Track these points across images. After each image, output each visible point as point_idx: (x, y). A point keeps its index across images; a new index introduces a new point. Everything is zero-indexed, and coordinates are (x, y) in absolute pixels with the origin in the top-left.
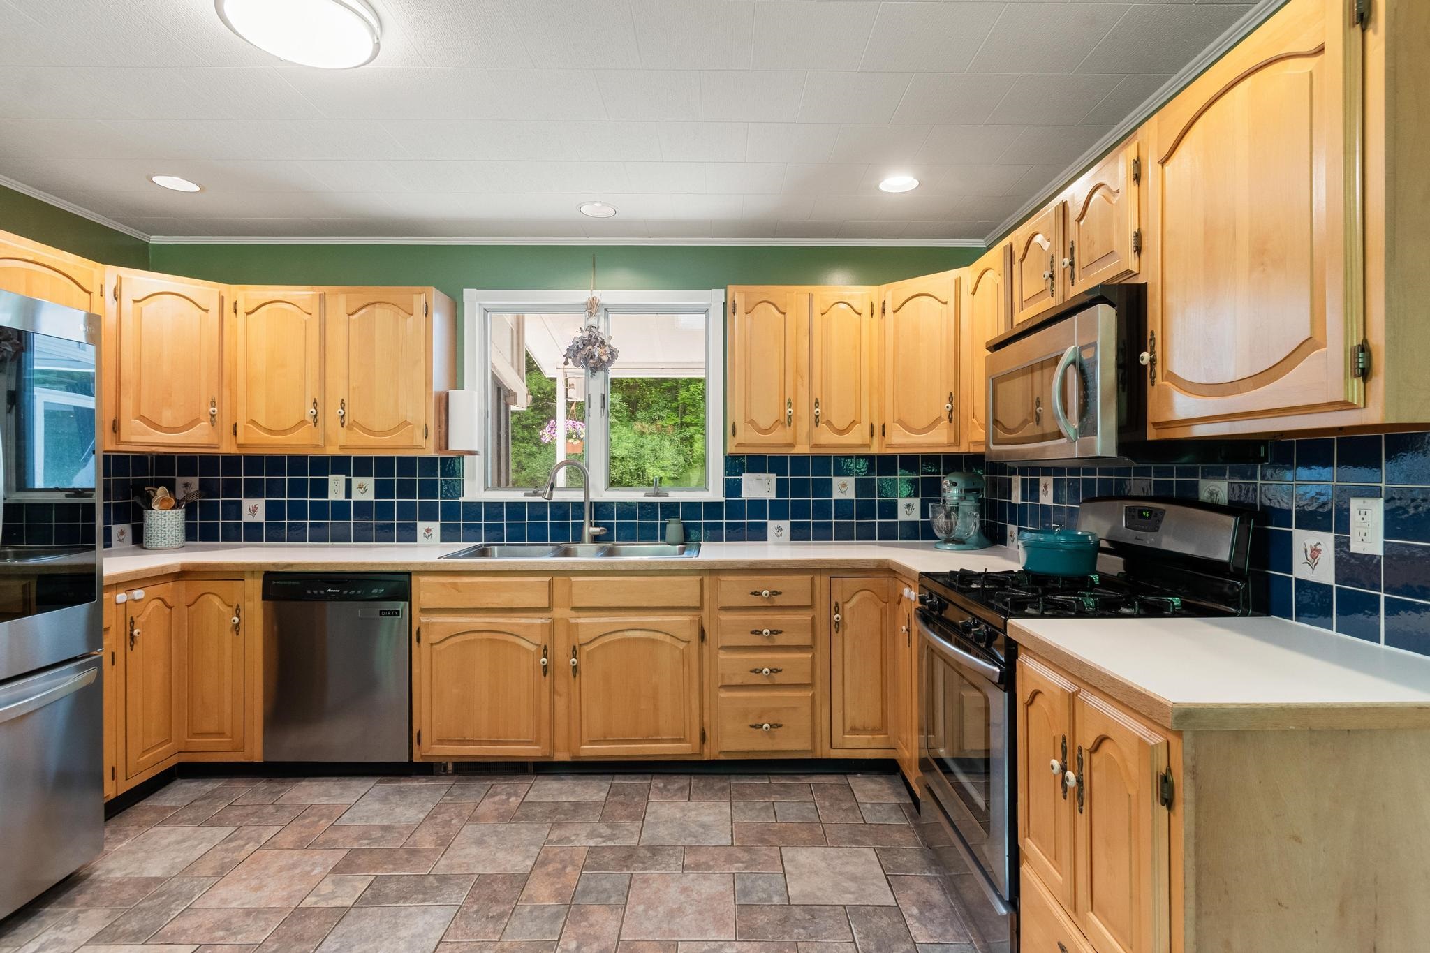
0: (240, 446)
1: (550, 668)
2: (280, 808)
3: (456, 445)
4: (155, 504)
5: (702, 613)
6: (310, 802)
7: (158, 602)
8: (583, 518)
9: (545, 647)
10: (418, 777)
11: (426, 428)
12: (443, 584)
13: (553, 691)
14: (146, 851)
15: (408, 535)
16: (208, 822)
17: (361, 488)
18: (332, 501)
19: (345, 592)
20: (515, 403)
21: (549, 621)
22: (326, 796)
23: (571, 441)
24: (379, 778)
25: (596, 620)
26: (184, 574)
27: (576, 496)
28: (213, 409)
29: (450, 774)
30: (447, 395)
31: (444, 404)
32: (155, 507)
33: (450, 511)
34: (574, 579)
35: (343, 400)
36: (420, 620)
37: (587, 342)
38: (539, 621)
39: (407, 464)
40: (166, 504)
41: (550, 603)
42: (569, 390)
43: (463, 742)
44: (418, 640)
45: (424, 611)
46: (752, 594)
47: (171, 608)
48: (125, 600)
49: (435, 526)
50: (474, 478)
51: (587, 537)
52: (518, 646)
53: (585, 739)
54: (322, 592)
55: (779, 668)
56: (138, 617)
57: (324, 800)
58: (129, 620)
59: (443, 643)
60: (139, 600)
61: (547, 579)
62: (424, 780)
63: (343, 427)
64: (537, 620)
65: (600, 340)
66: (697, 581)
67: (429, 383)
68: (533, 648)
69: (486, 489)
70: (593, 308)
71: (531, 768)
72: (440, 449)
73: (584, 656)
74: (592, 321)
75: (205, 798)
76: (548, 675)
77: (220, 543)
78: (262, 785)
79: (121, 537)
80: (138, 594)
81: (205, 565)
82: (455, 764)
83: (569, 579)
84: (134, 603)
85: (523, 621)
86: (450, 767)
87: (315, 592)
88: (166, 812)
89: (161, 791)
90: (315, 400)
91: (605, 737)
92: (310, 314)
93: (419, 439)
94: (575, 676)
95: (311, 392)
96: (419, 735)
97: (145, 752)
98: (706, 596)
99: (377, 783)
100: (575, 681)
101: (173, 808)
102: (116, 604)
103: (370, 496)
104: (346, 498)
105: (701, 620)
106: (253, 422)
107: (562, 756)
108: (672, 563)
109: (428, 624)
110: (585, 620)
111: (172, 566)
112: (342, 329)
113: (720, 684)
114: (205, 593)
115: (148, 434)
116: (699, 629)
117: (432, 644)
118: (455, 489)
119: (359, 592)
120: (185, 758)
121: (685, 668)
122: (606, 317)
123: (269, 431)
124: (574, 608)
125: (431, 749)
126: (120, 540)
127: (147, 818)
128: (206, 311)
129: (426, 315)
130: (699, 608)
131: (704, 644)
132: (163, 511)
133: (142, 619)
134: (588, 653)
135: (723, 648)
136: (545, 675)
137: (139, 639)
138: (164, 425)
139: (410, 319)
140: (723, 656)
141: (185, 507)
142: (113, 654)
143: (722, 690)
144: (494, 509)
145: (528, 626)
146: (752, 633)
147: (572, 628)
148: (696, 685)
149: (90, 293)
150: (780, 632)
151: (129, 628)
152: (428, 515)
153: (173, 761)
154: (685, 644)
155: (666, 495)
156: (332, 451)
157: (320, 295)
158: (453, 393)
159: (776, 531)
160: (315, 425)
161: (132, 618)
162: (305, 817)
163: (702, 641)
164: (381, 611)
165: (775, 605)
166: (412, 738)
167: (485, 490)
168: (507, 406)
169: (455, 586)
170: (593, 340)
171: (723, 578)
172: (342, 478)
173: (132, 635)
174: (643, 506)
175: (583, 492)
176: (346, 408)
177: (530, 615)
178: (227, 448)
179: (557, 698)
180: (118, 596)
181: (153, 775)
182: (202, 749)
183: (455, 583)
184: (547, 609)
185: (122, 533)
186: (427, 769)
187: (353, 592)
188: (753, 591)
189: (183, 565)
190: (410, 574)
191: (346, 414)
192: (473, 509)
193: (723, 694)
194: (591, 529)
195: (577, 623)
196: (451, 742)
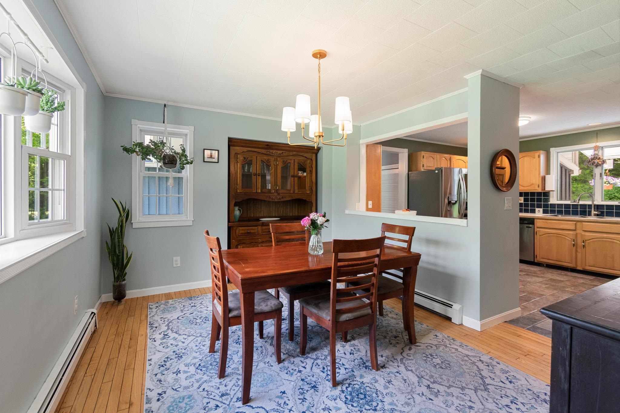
1: (576, 245)
3: (547, 189)
8: (591, 209)
9: (574, 239)
10: (536, 266)
11: (539, 185)
12: (543, 222)
13: (576, 251)
15: (533, 211)
17: (520, 200)
20: (573, 174)
21: (575, 233)
23: (605, 184)
25: (591, 234)
27: (590, 203)
29: (545, 267)
30: (545, 176)
31: (544, 179)
33: (546, 206)
34: (583, 223)
36: (536, 229)
38: (572, 233)
39: (533, 194)
43: (549, 259)
44: (536, 234)
45: (538, 227)
49: (541, 209)
50: (553, 197)
51: (593, 214)
52: (565, 238)
53: (587, 264)
59: (543, 235)
61: (575, 223)
62: (538, 267)
64: (571, 232)
67: (539, 174)
68: (570, 239)
69: (557, 200)
70: (596, 148)
71: (569, 270)
72: (543, 190)
73: (587, 243)
74: (596, 152)
76: (575, 247)
82: (546, 264)
85: (567, 232)
86: (545, 265)
91: (594, 266)
93: (536, 188)
94: (584, 248)
96: (536, 256)
103: (522, 202)
107: (579, 268)
109: (539, 231)
110: (587, 234)
117: (540, 235)
118: (547, 200)
122: (602, 150)
124: (583, 231)
125: (539, 259)
129: (539, 157)
139: (534, 159)
144: (560, 206)
145: (569, 234)
147: (583, 236)
152: (539, 206)
158: (547, 177)
164: (526, 227)
168: (569, 175)
169: (546, 222)
170: (595, 158)
174: (617, 206)
175: (592, 202)
177: (569, 231)
179: (578, 253)
184: (575, 230)
186: (539, 264)
190: (534, 219)
192: (553, 206)
194: (595, 212)
195: (585, 235)
196: (545, 259)
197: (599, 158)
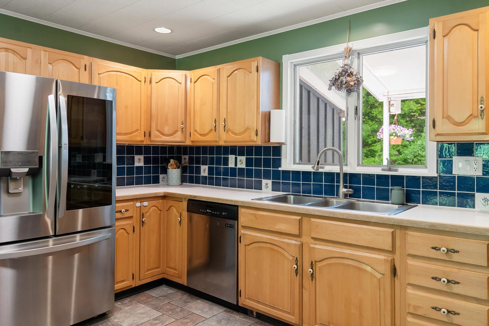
0: (192, 142)
1: (300, 271)
2: (182, 310)
3: (275, 139)
4: (169, 167)
5: (394, 256)
6: (193, 312)
7: (155, 208)
8: (339, 183)
9: (297, 258)
10: (241, 314)
11: (257, 131)
12: (250, 214)
13: (302, 286)
14: (131, 314)
15: (259, 187)
16: (157, 309)
17: (240, 161)
18: (230, 167)
19: (213, 212)
21: (299, 243)
22: (201, 311)
23: (392, 137)
24: (226, 309)
25: (326, 248)
26: (165, 197)
27: (335, 169)
28: (182, 126)
29: (254, 318)
30: (270, 113)
31: (267, 118)
32: (170, 168)
33: (277, 175)
34: (313, 220)
35: (225, 119)
36: (242, 231)
37: (340, 75)
38: (294, 242)
40: (173, 167)
41: (299, 232)
42: (391, 108)
43: (258, 302)
44: (240, 242)
45: (243, 227)
46: (433, 248)
47: (161, 211)
48: (140, 206)
49: (270, 182)
50: (286, 157)
51: (341, 194)
52: (283, 255)
54: (205, 211)
55: (457, 311)
56: (145, 213)
57: (198, 312)
58: (141, 214)
59: (250, 246)
60: (146, 206)
61: (299, 218)
62: (243, 316)
63: (225, 131)
65: (349, 72)
66: (390, 232)
67: (258, 107)
68: (291, 258)
72: (266, 142)
73: (317, 269)
74: (348, 61)
75: (164, 296)
76: (298, 275)
77: (194, 184)
78: (186, 297)
79: (163, 180)
80: (145, 204)
81: (171, 193)
82: (257, 313)
83: (311, 220)
84: (144, 207)
85: (286, 241)
86: (255, 314)
87: (203, 211)
88: (149, 298)
89: (156, 288)
90: (215, 119)
91: (329, 324)
92: (214, 79)
93: (254, 138)
94: (312, 280)
95: (215, 116)
96: (241, 292)
97: (148, 270)
98: (398, 244)
99: (224, 311)
100: (312, 283)
101: (153, 297)
102: (136, 207)
103: (243, 166)
104: (235, 166)
105: (393, 261)
106: (196, 131)
108: (372, 217)
109: (244, 234)
110: (319, 246)
111: (160, 193)
112: (225, 84)
113: (407, 311)
114: (171, 206)
115: (160, 137)
116: (391, 267)
117: (245, 245)
118: (278, 163)
119: (218, 213)
120: (165, 276)
121: (381, 293)
122: (359, 58)
123: (201, 135)
124: (313, 238)
125: (244, 302)
126: (163, 181)
127: (142, 299)
128: (180, 83)
129: (257, 71)
130: (393, 251)
131: (396, 279)
132: (172, 170)
133: (147, 214)
134: (320, 267)
135: (409, 284)
136: (297, 276)
137: (146, 222)
138: (165, 133)
139: (251, 74)
140: (410, 291)
141: (181, 168)
142: (134, 227)
143: (409, 315)
144: (296, 175)
145: (288, 244)
146: (433, 278)
147: (312, 250)
148: (389, 307)
149: (140, 81)
150: (458, 283)
151: (141, 218)
152: (267, 177)
153: (160, 277)
154: (382, 275)
155: (396, 171)
156: (222, 143)
157: (218, 69)
158: (275, 113)
159: (483, 202)
160: (215, 131)
161: (143, 213)
162: (186, 318)
163: (394, 277)
164: (226, 224)
165: (452, 260)
166: (238, 294)
167: (294, 164)
170: (344, 73)
171: (410, 233)
172: (234, 156)
173: (142, 220)
174: (379, 177)
175: (339, 167)
176: (226, 123)
177: (291, 238)
178: (188, 143)
179: (304, 291)
180: (137, 204)
181: (151, 281)
182: (170, 274)
183: (255, 214)
184: (299, 236)
185: (164, 178)
187: (215, 213)
188: (434, 246)
189: (165, 193)
190: (237, 206)
191: (226, 125)
193: (410, 319)
194: (345, 190)
195: (314, 248)
196: (253, 300)
197: (351, 73)
